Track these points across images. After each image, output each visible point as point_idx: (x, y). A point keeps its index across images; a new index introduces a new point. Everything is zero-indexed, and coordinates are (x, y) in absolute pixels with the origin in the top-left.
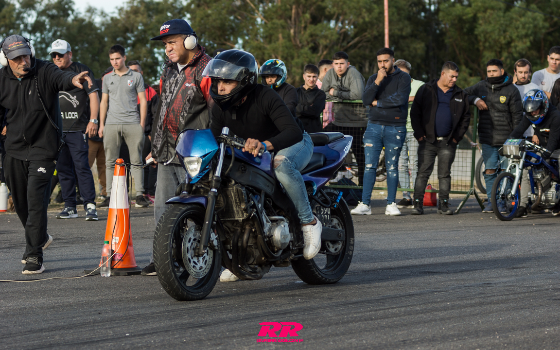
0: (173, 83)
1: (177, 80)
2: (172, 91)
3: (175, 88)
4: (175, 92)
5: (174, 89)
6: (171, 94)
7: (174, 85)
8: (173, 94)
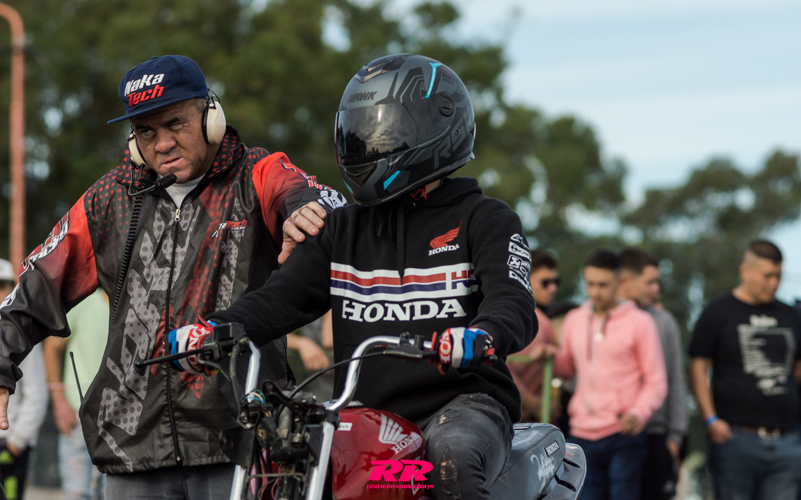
0: (164, 237)
1: (177, 225)
2: (169, 257)
3: (179, 249)
4: (180, 259)
5: (174, 254)
6: (168, 269)
7: (169, 242)
8: (173, 266)
